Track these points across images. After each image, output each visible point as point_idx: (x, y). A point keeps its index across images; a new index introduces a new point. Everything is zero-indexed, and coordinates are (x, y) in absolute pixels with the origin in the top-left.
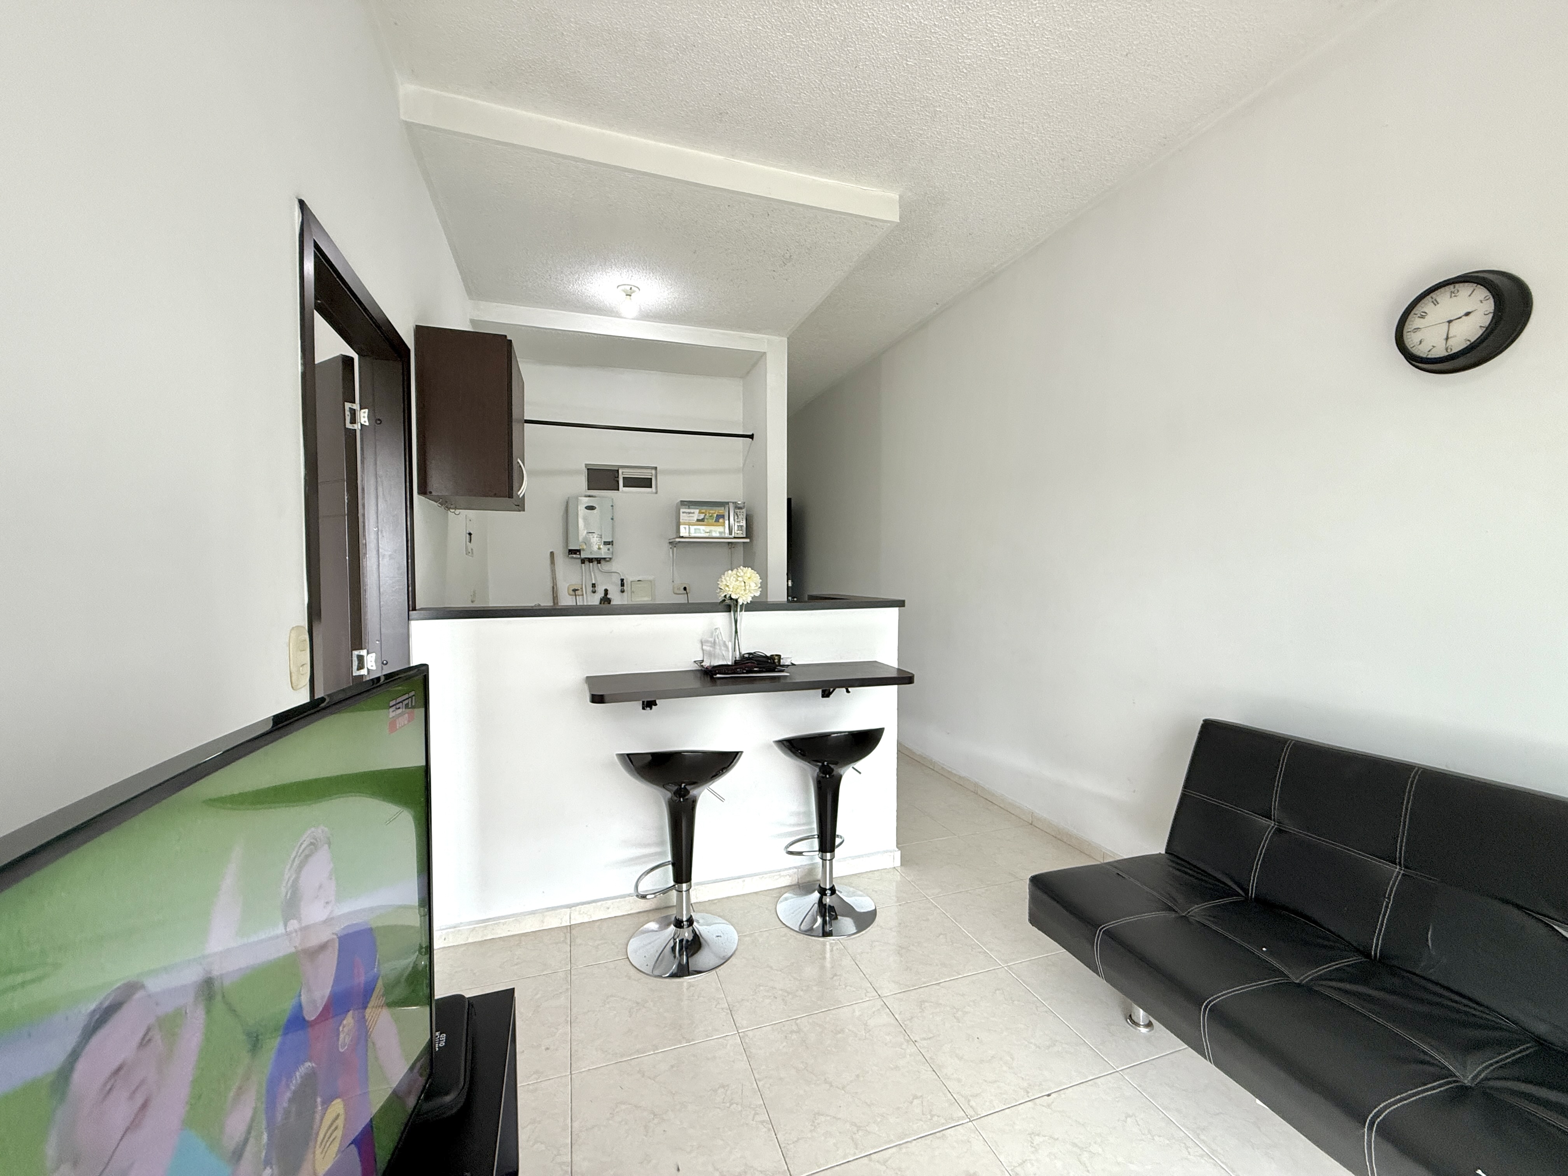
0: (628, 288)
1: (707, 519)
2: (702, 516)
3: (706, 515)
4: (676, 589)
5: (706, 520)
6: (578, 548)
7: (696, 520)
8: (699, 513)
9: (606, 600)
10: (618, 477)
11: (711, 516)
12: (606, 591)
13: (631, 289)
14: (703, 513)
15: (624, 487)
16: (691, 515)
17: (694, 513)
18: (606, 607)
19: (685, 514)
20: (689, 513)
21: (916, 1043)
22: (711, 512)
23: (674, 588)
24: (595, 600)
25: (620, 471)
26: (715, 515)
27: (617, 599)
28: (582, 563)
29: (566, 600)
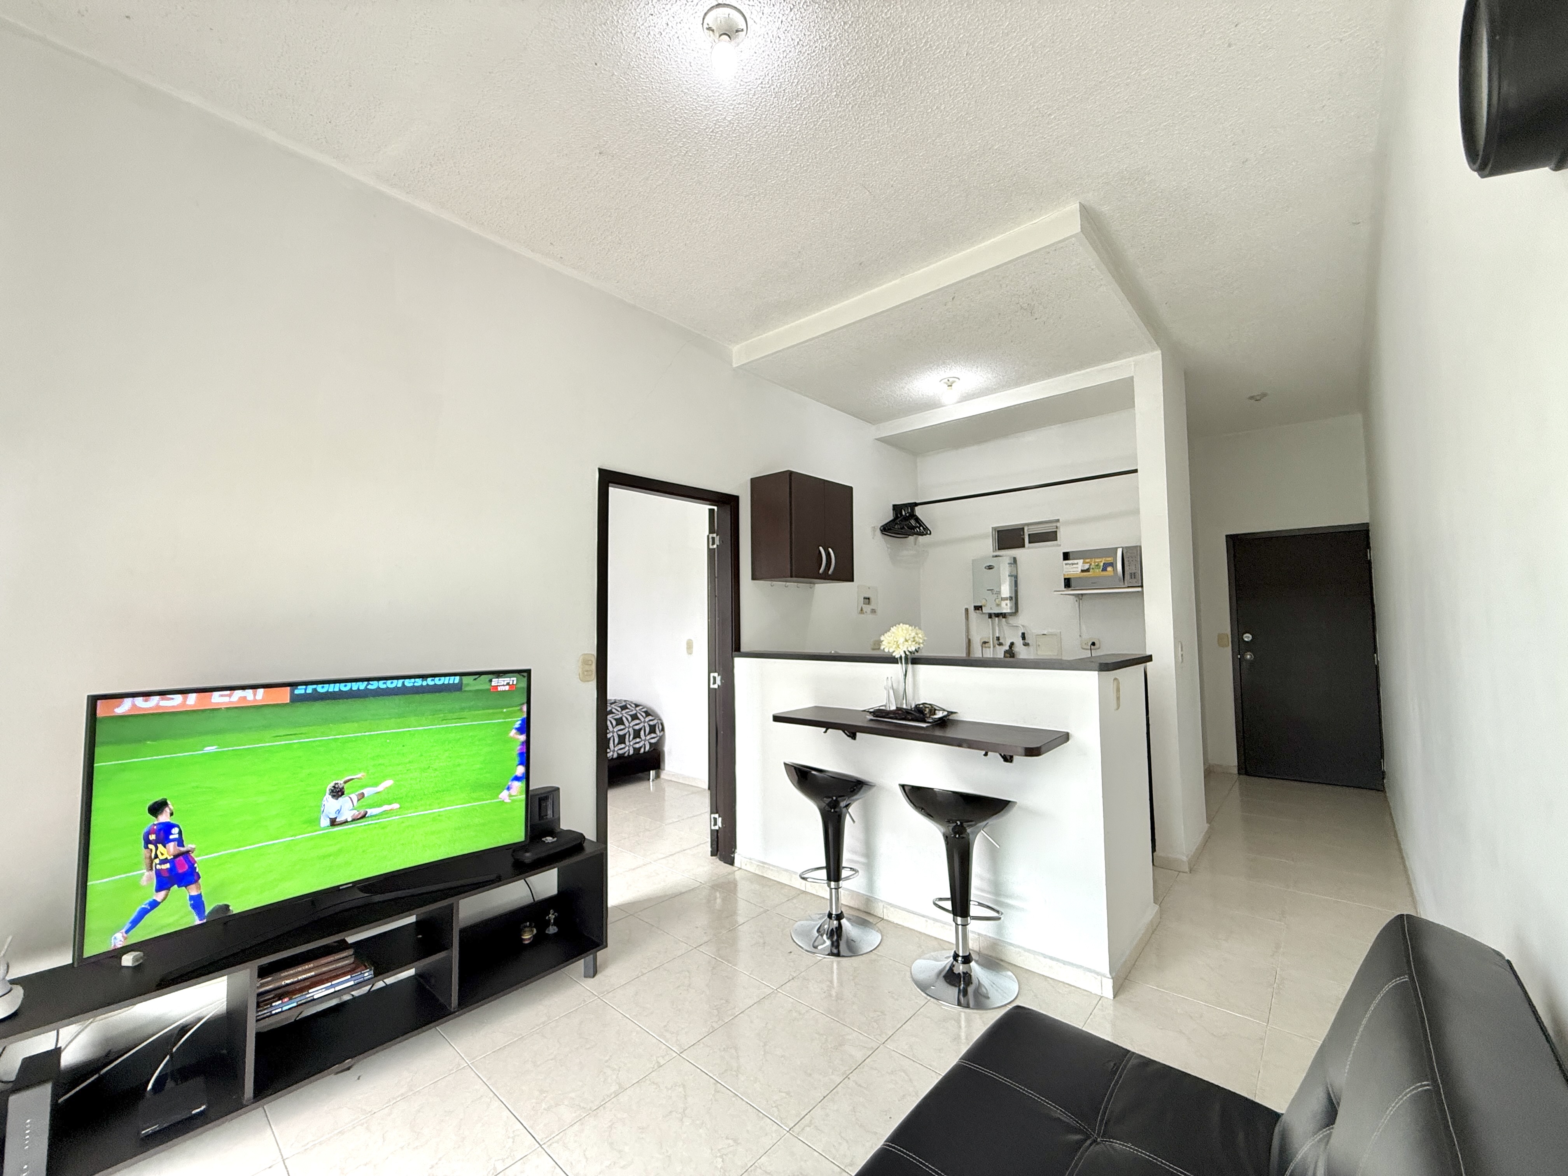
0: (946, 380)
1: (1093, 569)
2: (1087, 566)
3: (1091, 564)
4: (1084, 644)
5: (1091, 570)
6: (980, 605)
7: (1080, 570)
8: (1083, 563)
9: (1010, 653)
10: (1024, 535)
11: (1097, 565)
12: (1012, 644)
13: (948, 380)
14: (1087, 563)
15: (1030, 543)
16: (1074, 566)
17: (1077, 564)
18: (1010, 659)
19: (1068, 566)
20: (1073, 564)
21: (847, 1079)
22: (1097, 560)
23: (1081, 644)
24: (1000, 653)
25: (1026, 529)
26: (1102, 564)
27: (1022, 652)
28: (989, 618)
29: (977, 653)
